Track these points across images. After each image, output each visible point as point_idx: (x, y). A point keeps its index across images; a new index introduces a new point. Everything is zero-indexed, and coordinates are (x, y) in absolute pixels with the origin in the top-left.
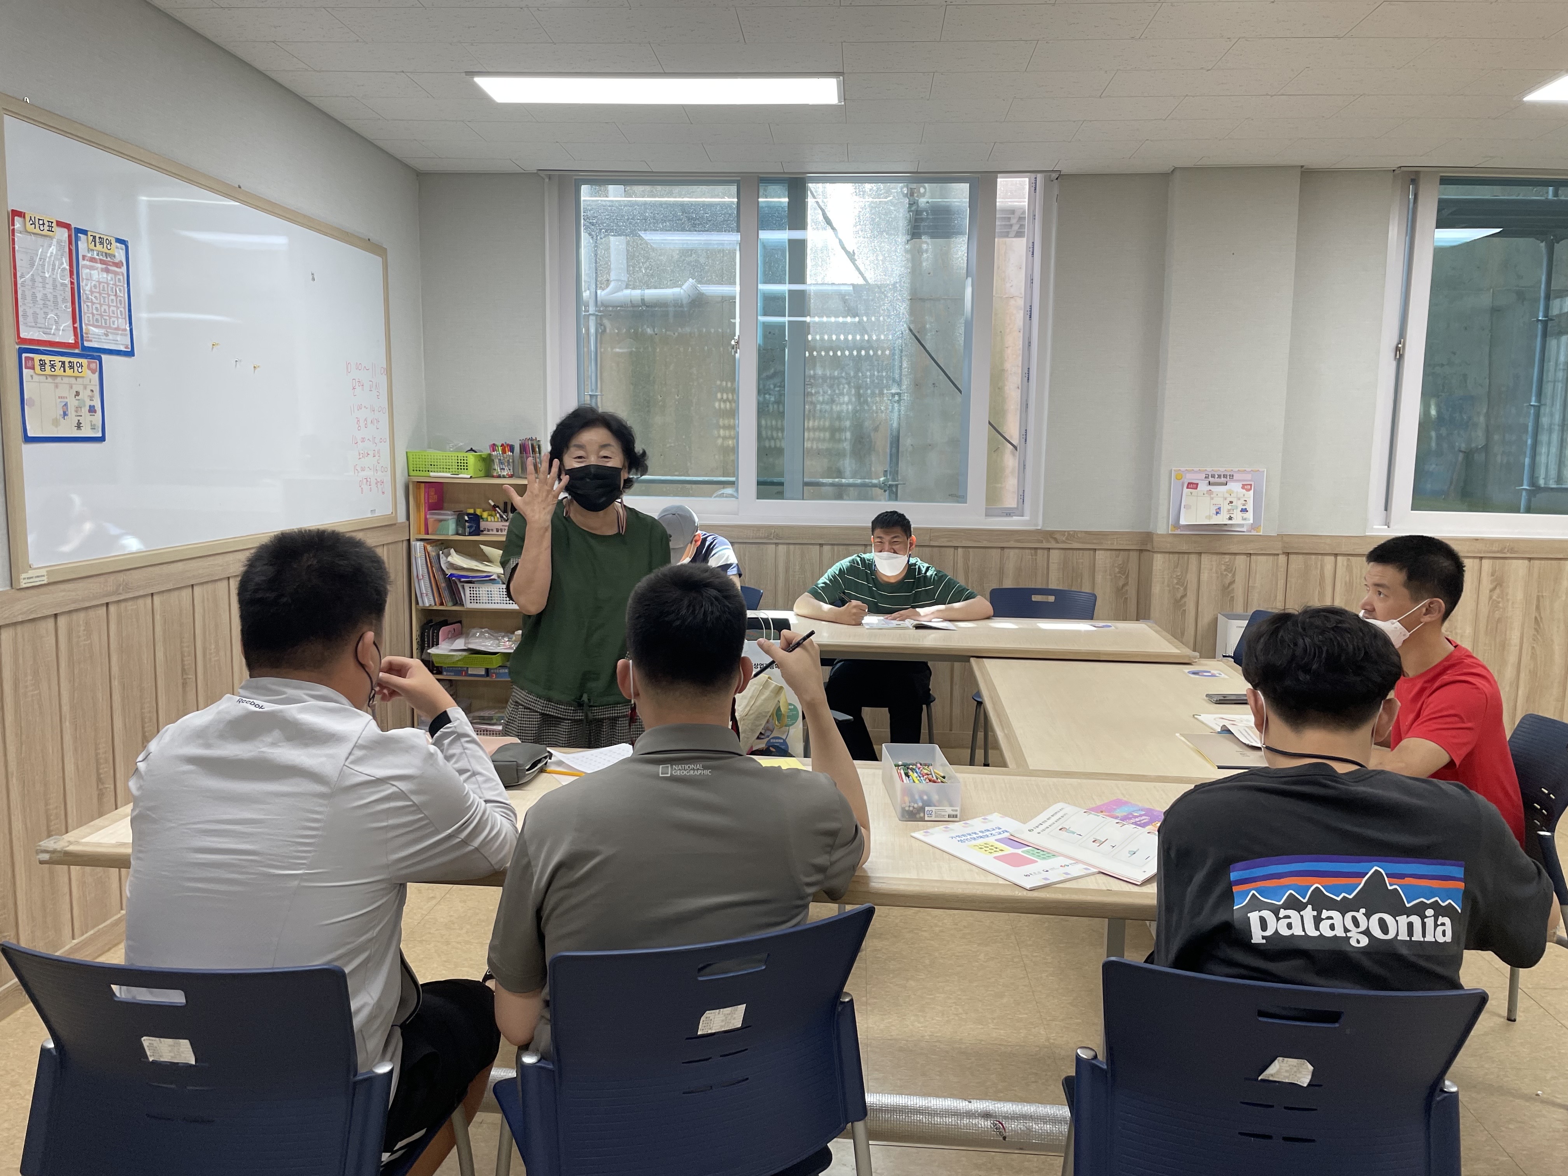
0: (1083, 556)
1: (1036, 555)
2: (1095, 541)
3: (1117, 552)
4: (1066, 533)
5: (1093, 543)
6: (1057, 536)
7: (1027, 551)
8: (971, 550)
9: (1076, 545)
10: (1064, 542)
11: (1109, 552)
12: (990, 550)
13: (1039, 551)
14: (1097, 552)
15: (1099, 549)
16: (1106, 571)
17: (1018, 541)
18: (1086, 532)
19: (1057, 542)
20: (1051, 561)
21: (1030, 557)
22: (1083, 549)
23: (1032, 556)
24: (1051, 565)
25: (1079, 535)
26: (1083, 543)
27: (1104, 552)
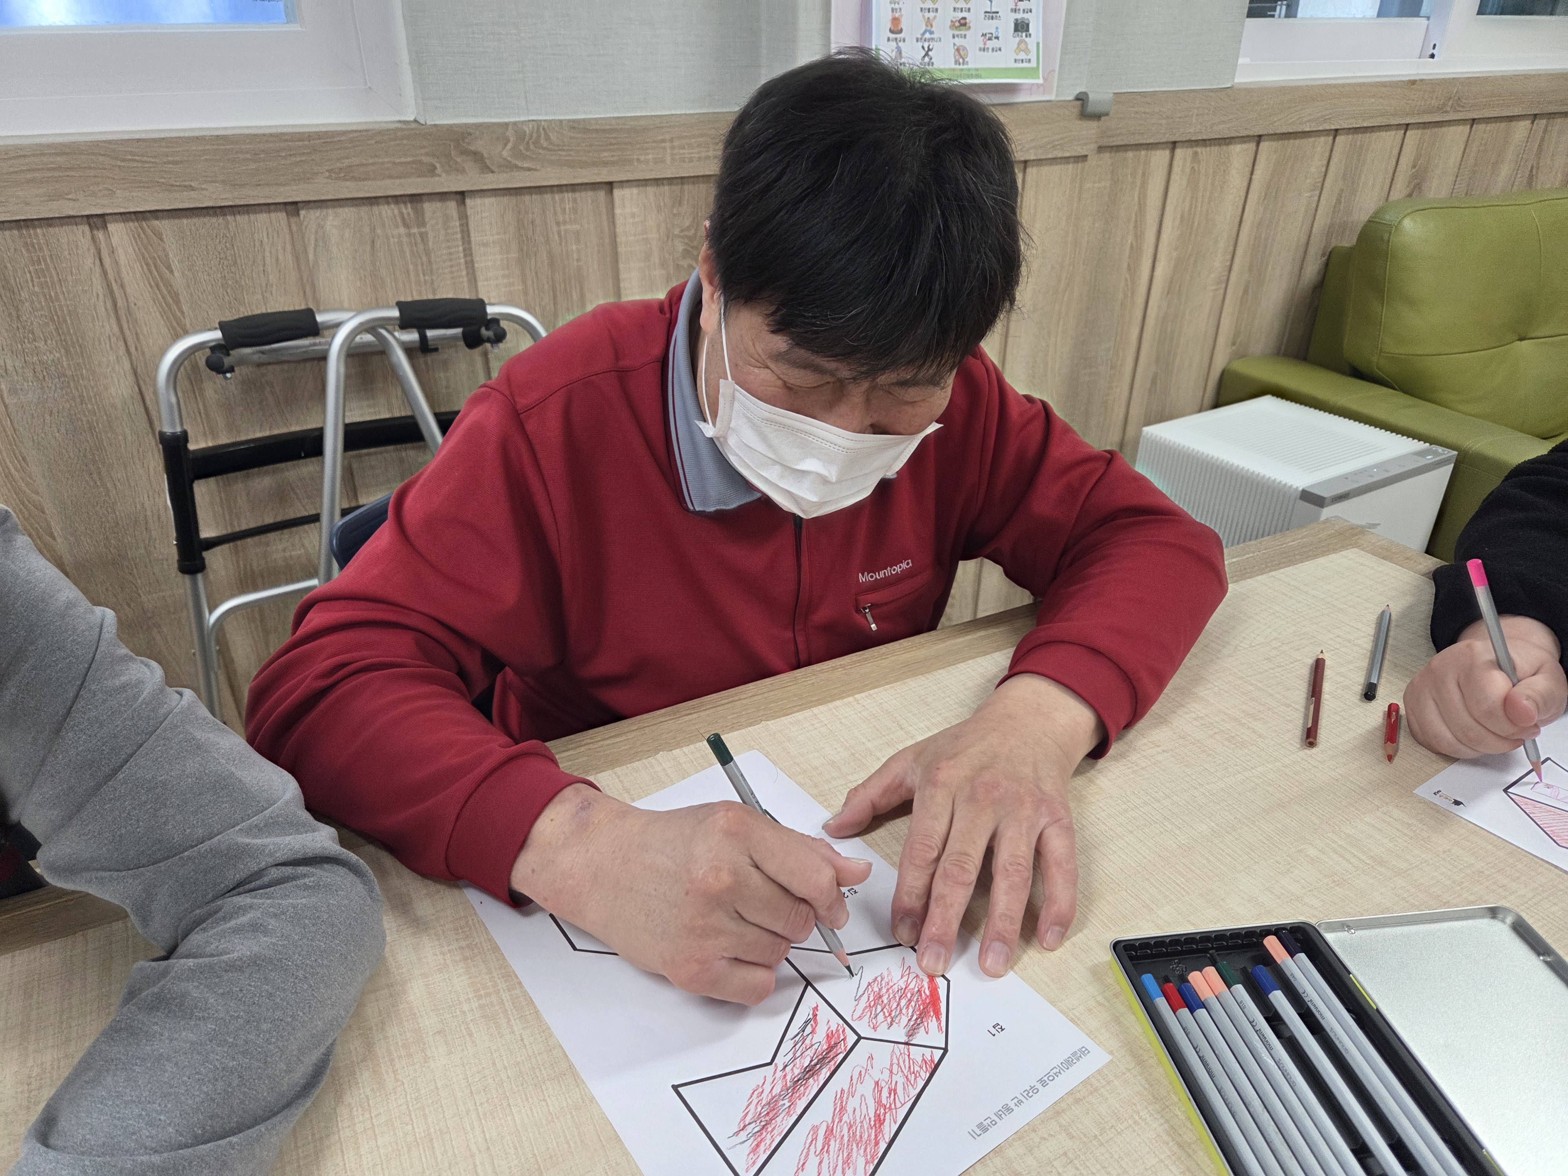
0: (575, 210)
1: (422, 223)
3: (676, 188)
4: (510, 133)
5: (605, 164)
6: (479, 145)
7: (387, 211)
9: (549, 174)
10: (509, 166)
11: (652, 190)
12: (243, 219)
13: (429, 208)
14: (617, 193)
15: (623, 183)
16: (648, 257)
18: (574, 126)
19: (486, 169)
20: (475, 237)
21: (402, 230)
22: (573, 188)
23: (406, 226)
24: (477, 250)
25: (553, 137)
26: (570, 164)
27: (635, 191)
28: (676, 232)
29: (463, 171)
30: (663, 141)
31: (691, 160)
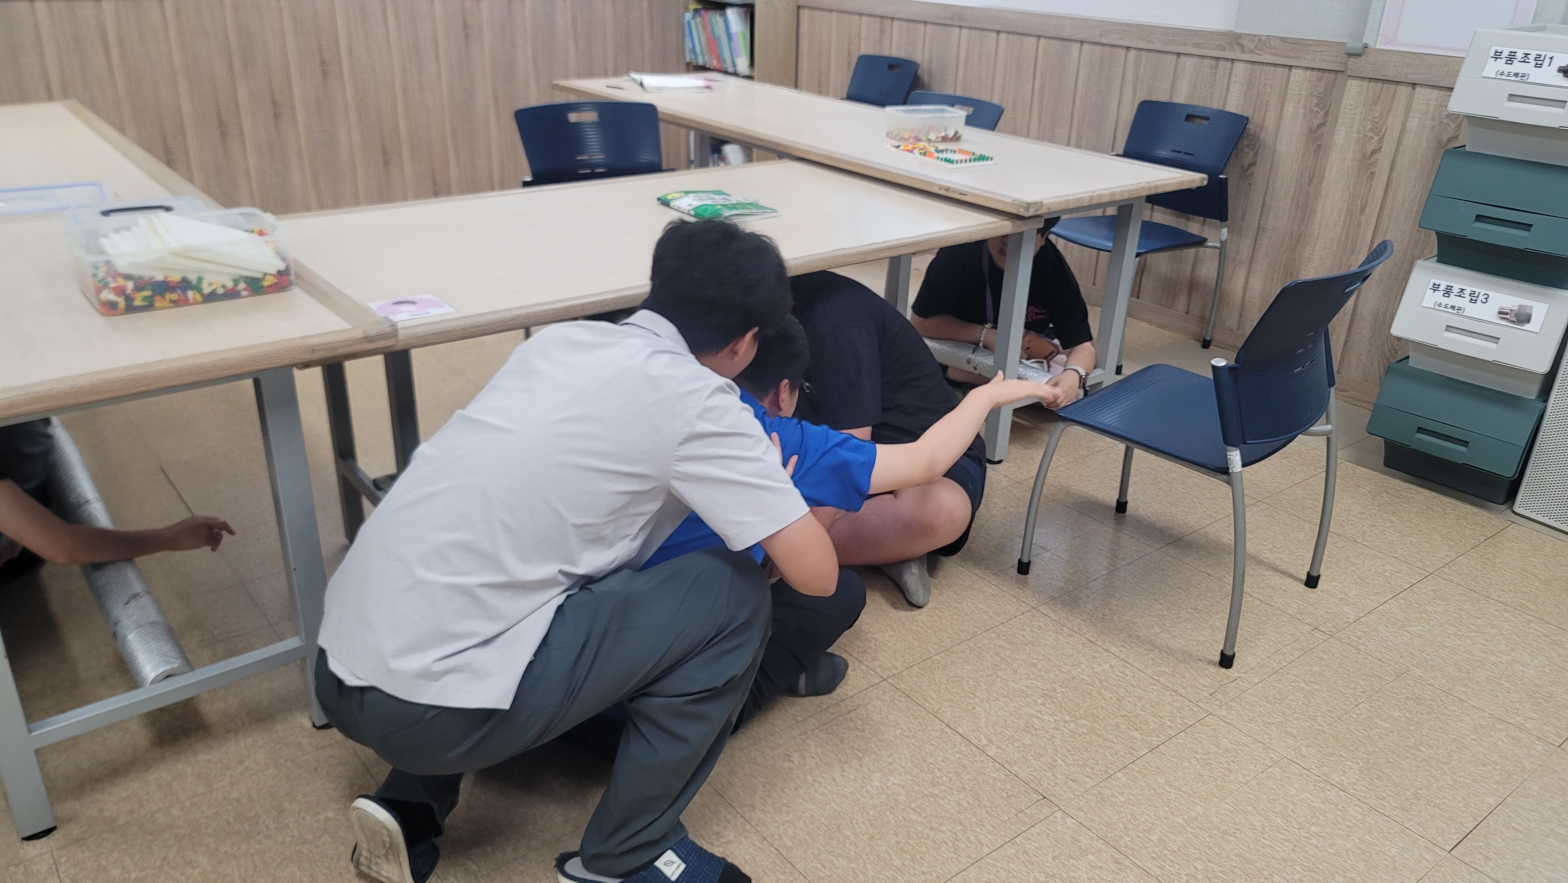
0: (1273, 75)
1: (1216, 68)
2: (1291, 54)
3: (1320, 73)
4: (1256, 39)
5: (1289, 57)
6: (1244, 42)
7: (1207, 61)
8: (1144, 53)
9: (1266, 58)
10: (1252, 52)
11: (1309, 72)
12: (1163, 56)
13: (1221, 63)
14: (1292, 71)
15: (1295, 67)
16: (1299, 102)
17: (1197, 45)
18: (1282, 39)
19: (1243, 52)
20: (1233, 78)
21: (1209, 70)
22: (1276, 65)
23: (1211, 69)
24: (1232, 84)
25: (1272, 43)
26: (1275, 55)
27: (1301, 71)
28: (1315, 93)
29: (1235, 51)
30: (1318, 51)
31: (1328, 62)
